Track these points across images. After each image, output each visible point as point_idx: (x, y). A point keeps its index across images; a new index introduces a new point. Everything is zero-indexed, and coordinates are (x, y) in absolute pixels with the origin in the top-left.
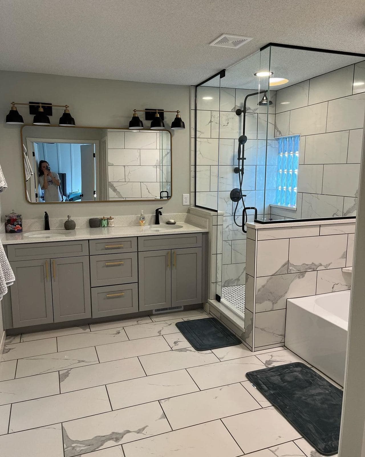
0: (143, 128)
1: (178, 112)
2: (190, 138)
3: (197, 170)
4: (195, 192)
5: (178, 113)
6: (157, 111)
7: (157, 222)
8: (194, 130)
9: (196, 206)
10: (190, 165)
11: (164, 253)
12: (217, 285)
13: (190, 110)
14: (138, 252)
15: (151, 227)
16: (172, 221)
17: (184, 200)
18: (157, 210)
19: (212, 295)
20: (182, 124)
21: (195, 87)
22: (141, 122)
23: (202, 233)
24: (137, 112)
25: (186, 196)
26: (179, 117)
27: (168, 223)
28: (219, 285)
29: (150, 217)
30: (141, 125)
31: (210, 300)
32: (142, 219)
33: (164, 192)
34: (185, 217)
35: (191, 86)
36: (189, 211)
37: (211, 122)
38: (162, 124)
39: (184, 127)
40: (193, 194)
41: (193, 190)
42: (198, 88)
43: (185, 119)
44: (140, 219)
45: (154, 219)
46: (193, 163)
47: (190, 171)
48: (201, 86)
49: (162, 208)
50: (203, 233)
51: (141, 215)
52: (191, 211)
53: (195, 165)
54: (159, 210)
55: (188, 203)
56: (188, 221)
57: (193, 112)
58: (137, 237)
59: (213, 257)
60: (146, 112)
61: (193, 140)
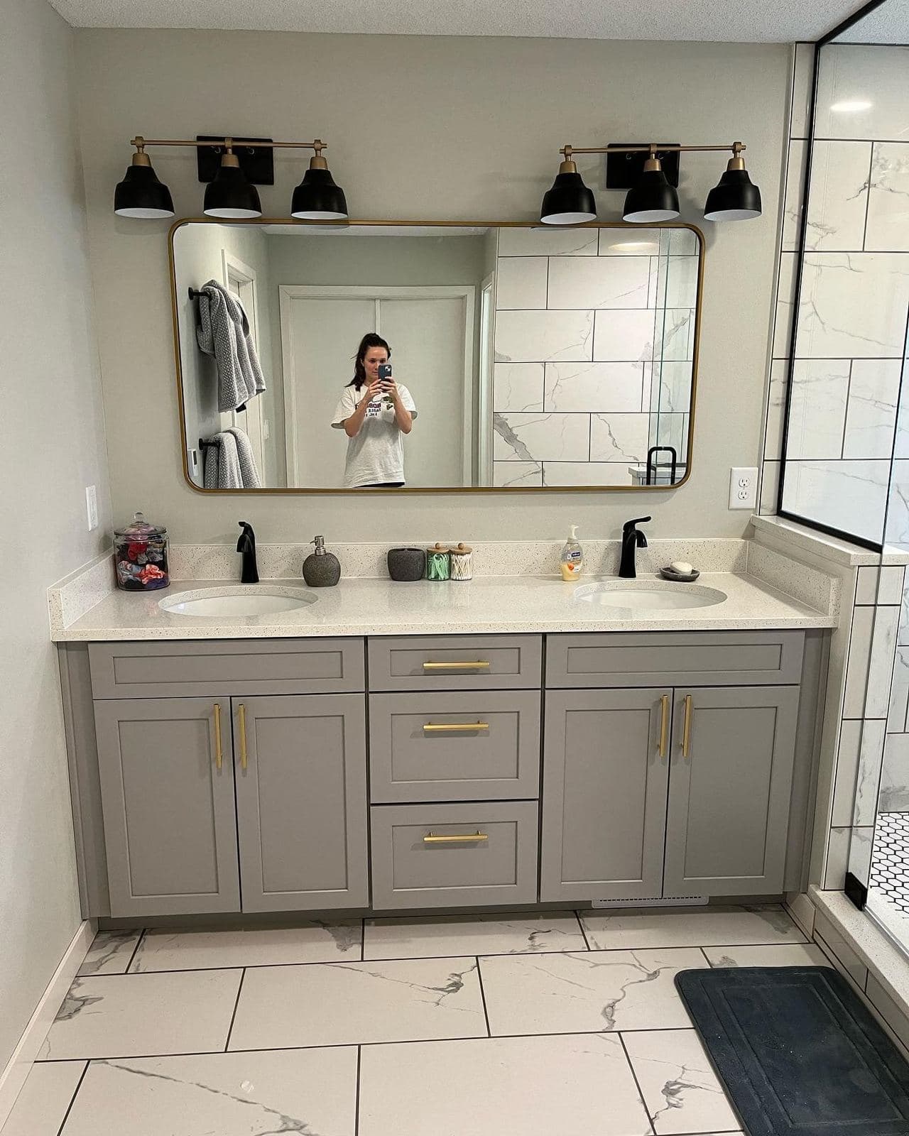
0: (592, 217)
1: (735, 148)
2: (779, 251)
3: (796, 377)
4: (783, 461)
5: (735, 151)
6: (654, 149)
7: (627, 569)
8: (796, 218)
9: (780, 513)
10: (771, 359)
11: (644, 699)
12: (854, 837)
13: (787, 139)
14: (543, 689)
15: (601, 590)
16: (685, 568)
17: (736, 489)
18: (629, 526)
19: (831, 871)
20: (749, 197)
21: (814, 45)
22: (590, 193)
23: (803, 634)
24: (573, 158)
25: (746, 474)
26: (741, 168)
27: (669, 575)
28: (863, 839)
29: (602, 549)
30: (586, 206)
31: (820, 893)
32: (569, 557)
33: (660, 449)
34: (735, 553)
35: (797, 42)
36: (751, 532)
37: (869, 185)
38: (668, 201)
39: (757, 206)
40: (771, 470)
41: (773, 452)
42: (824, 49)
43: (762, 176)
44: (564, 556)
45: (614, 559)
46: (781, 350)
47: (768, 381)
48: (833, 41)
49: (647, 519)
50: (809, 632)
51: (570, 542)
52: (758, 533)
53: (791, 359)
54: (638, 526)
55: (751, 503)
56: (746, 571)
57: (797, 149)
58: (544, 635)
59: (846, 734)
60: (609, 154)
61: (789, 261)
